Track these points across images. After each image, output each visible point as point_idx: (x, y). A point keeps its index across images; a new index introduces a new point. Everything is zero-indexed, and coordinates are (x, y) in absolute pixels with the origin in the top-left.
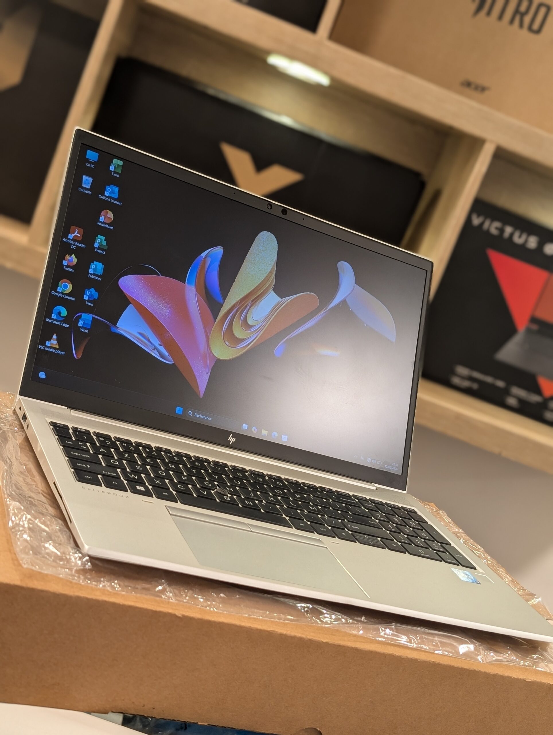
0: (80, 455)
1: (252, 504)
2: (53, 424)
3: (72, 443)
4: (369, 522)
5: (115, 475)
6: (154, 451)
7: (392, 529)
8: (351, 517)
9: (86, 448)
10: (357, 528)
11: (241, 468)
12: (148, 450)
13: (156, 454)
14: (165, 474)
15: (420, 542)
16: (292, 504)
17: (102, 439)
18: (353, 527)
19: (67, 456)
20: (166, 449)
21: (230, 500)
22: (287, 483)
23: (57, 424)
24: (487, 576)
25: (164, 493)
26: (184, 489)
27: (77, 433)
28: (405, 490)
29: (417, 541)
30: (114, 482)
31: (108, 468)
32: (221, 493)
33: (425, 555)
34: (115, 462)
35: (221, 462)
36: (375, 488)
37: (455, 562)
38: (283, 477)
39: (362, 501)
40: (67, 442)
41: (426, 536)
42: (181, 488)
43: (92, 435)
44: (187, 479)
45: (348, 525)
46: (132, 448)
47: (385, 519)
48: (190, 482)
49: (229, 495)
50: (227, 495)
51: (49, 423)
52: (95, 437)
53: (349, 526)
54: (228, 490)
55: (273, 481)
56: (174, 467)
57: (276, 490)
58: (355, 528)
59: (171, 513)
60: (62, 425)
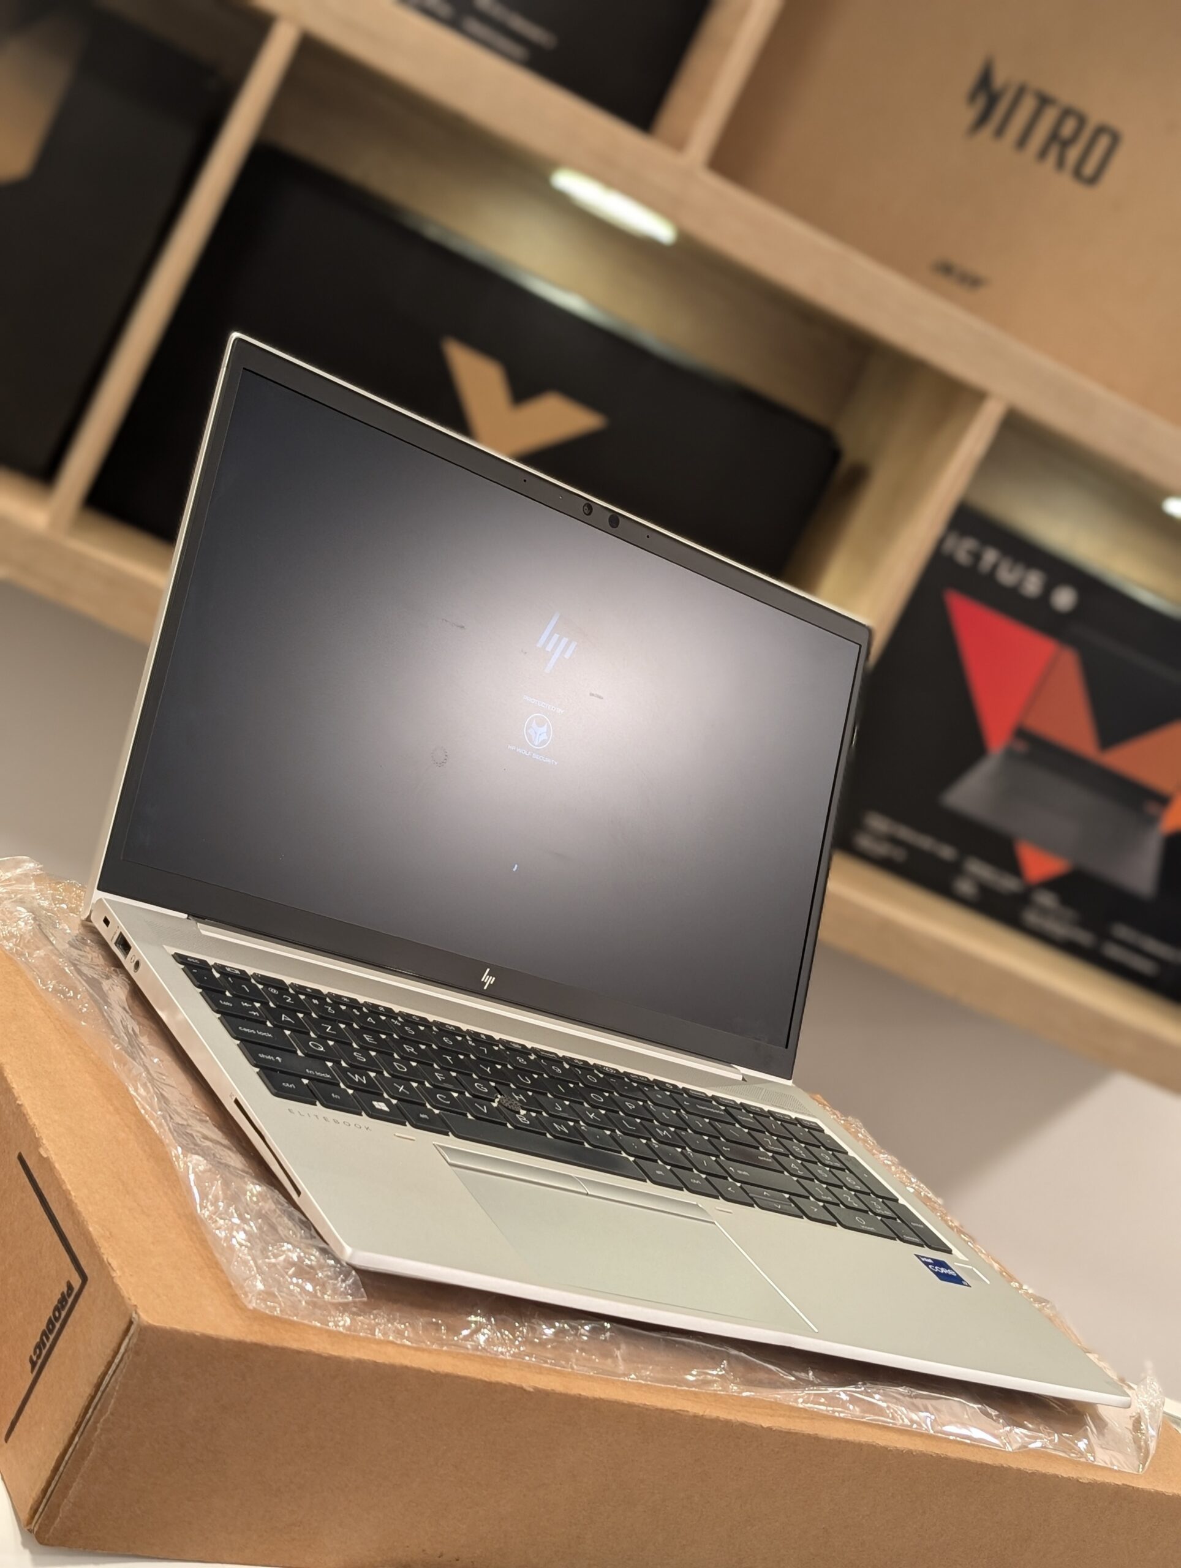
0: (254, 1032)
1: (567, 1131)
2: (180, 959)
3: (231, 1005)
4: (759, 1158)
5: (329, 1078)
6: (366, 1015)
7: (799, 1172)
8: (729, 1149)
9: (258, 1015)
10: (745, 1173)
11: (520, 1045)
12: (358, 1014)
13: (374, 1022)
14: (406, 1070)
15: (851, 1199)
16: (628, 1127)
17: (275, 991)
18: (738, 1171)
19: (235, 1036)
20: (385, 1008)
21: (528, 1122)
22: (602, 1076)
23: (189, 959)
24: (974, 1269)
25: (422, 1114)
26: (449, 1102)
27: (230, 979)
28: (790, 1079)
29: (844, 1195)
30: (333, 1095)
31: (310, 1060)
32: (510, 1107)
33: (869, 1228)
34: (317, 1047)
35: (483, 1034)
36: (740, 1078)
37: (917, 1240)
38: (592, 1061)
39: (731, 1109)
40: (221, 1001)
41: (854, 1183)
42: (443, 1101)
43: (253, 981)
44: (444, 1078)
45: (731, 1168)
46: (330, 1008)
47: (781, 1150)
48: (452, 1086)
49: (523, 1112)
50: (519, 1113)
51: (173, 956)
52: (260, 987)
53: (733, 1170)
54: (518, 1099)
55: (580, 1072)
56: (412, 1050)
57: (592, 1095)
58: (742, 1174)
59: (449, 1161)
60: (196, 961)
